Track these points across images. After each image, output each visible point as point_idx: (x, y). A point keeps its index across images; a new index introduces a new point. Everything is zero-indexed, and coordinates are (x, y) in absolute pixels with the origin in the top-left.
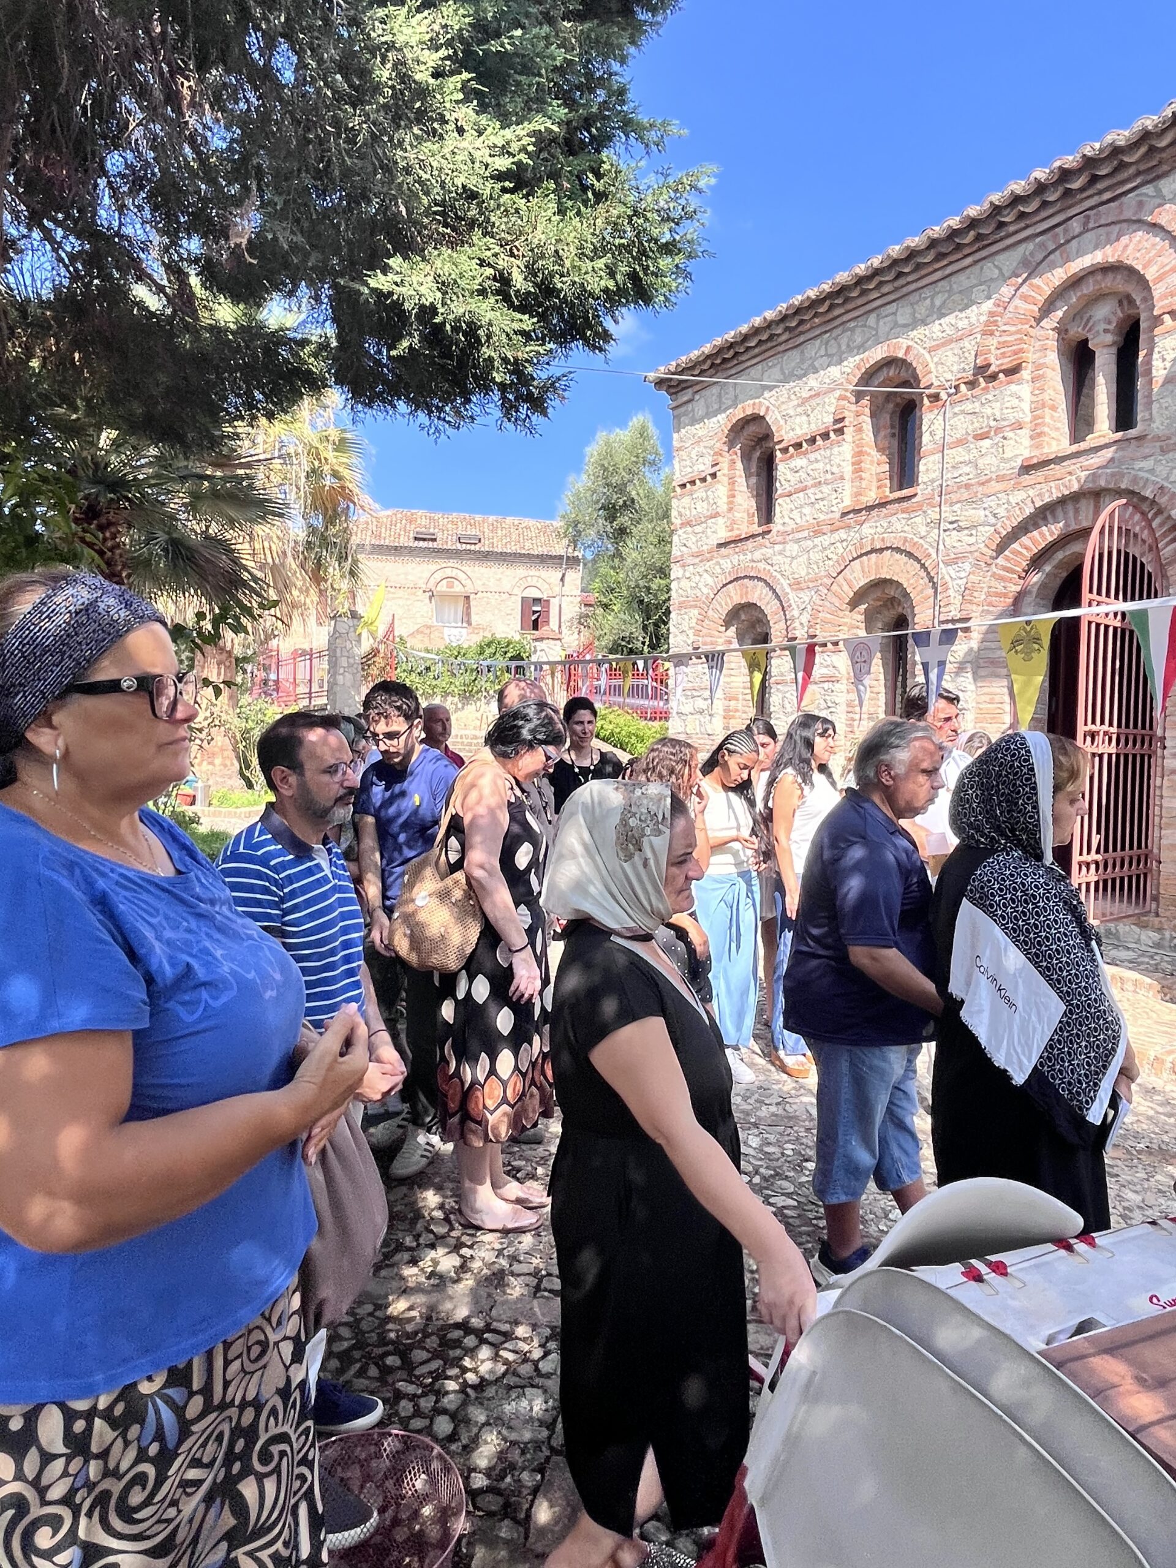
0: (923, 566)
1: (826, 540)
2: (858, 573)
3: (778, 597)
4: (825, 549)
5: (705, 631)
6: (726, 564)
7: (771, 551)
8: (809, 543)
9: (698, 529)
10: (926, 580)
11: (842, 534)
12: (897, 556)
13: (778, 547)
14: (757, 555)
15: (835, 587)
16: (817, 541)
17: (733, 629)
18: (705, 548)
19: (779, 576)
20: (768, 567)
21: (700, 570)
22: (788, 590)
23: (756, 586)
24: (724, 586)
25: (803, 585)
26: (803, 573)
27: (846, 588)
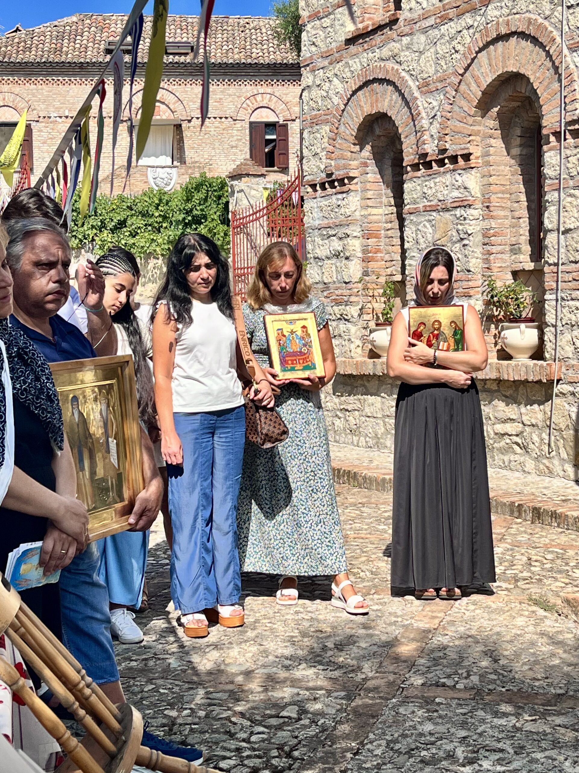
0: (548, 53)
1: (451, 28)
2: (486, 68)
3: (407, 104)
4: (452, 39)
5: (337, 153)
6: (356, 65)
7: (397, 45)
8: (435, 33)
9: (326, 22)
10: (552, 71)
11: (468, 19)
12: (523, 43)
13: (406, 40)
14: (386, 52)
15: (463, 87)
16: (443, 29)
17: (368, 147)
18: (334, 45)
19: (407, 77)
20: (396, 67)
21: (330, 74)
22: (417, 94)
23: (385, 91)
24: (354, 93)
25: (432, 87)
26: (432, 71)
27: (474, 86)
